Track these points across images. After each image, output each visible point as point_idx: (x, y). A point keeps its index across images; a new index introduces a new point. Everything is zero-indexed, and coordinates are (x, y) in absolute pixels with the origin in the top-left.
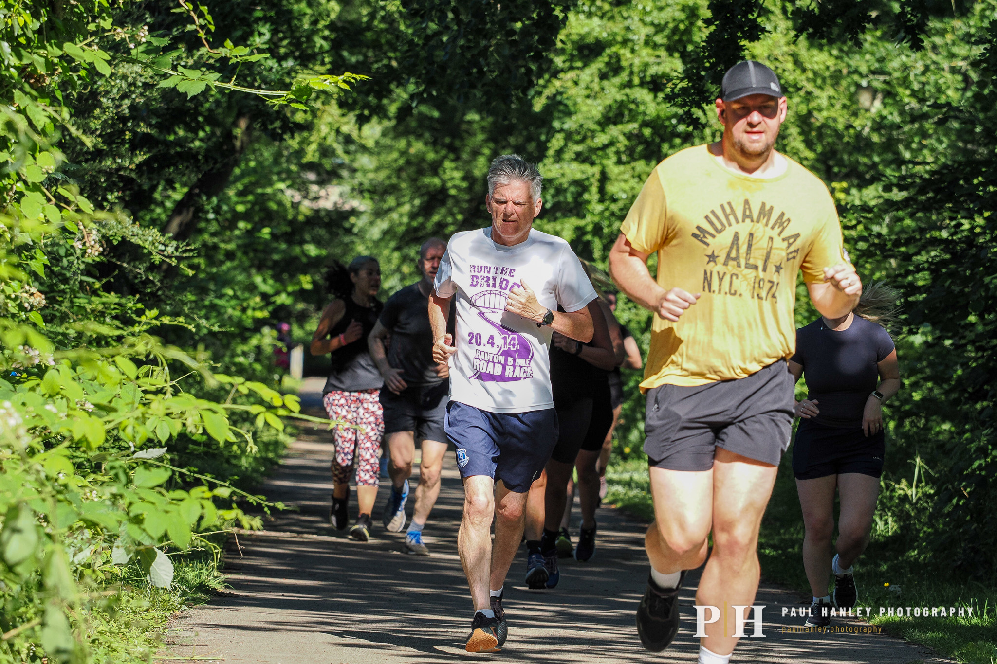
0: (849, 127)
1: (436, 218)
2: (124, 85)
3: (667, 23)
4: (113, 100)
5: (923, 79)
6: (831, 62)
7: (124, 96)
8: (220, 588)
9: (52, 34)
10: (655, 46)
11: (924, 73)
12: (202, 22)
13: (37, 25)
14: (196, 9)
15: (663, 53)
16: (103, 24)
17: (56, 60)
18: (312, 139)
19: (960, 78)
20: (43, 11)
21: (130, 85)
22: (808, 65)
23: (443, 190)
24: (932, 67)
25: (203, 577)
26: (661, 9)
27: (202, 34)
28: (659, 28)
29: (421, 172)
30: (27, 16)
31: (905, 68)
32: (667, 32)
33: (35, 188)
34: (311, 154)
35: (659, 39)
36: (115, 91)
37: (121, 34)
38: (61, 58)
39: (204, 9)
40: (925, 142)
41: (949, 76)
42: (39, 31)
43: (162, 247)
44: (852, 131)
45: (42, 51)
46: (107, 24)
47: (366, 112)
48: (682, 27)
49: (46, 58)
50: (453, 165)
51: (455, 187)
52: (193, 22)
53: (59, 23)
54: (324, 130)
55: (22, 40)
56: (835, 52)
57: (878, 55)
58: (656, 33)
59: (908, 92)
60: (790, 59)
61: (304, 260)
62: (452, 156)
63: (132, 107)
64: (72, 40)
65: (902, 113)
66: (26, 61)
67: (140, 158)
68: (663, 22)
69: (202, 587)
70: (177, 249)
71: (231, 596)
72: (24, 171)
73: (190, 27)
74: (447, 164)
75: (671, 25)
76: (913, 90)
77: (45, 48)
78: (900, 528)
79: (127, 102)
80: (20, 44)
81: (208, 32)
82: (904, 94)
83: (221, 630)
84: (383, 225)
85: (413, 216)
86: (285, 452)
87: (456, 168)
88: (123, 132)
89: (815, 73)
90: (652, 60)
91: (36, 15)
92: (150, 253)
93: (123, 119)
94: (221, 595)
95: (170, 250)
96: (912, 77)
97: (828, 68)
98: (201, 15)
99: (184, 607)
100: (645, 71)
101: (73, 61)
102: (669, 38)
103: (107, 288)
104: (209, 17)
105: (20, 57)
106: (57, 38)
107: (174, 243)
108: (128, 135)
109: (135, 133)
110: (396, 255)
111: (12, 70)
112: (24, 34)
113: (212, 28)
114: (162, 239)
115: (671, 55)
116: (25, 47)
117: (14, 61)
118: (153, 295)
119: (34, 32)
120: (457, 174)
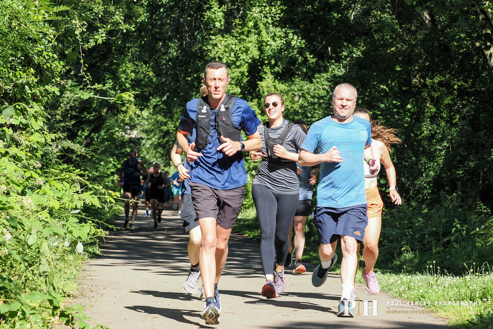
0: (292, 107)
1: (166, 139)
2: (68, 100)
3: (235, 77)
4: (64, 104)
5: (314, 92)
6: (286, 88)
7: (68, 103)
8: (100, 254)
9: (41, 83)
10: (232, 84)
11: (314, 90)
12: (88, 78)
13: (36, 80)
14: (86, 74)
15: (234, 86)
16: (57, 79)
17: (43, 91)
18: (127, 116)
19: (325, 91)
20: (38, 76)
21: (70, 100)
22: (279, 89)
23: (168, 131)
24: (317, 88)
25: (95, 250)
26: (233, 73)
27: (88, 82)
28: (233, 79)
29: (161, 125)
30: (33, 77)
31: (309, 89)
32: (235, 80)
33: (37, 131)
34: (127, 120)
35: (233, 82)
36: (65, 102)
37: (63, 82)
38: (44, 90)
39: (89, 74)
40: (315, 111)
41: (322, 91)
42: (37, 82)
43: (80, 150)
44: (293, 109)
45: (38, 88)
46: (58, 79)
47: (143, 107)
48: (240, 78)
49: (40, 90)
50: (171, 123)
51: (172, 129)
52: (85, 78)
53: (43, 79)
54: (131, 113)
55: (32, 85)
56: (287, 85)
57: (300, 85)
58: (232, 80)
59: (310, 96)
60: (273, 87)
61: (126, 153)
62: (170, 120)
63: (71, 107)
64: (47, 85)
65: (308, 103)
66: (33, 91)
67: (73, 122)
68: (234, 77)
69: (94, 253)
70: (85, 150)
71: (103, 256)
72: (33, 126)
73: (84, 80)
74: (169, 122)
75: (236, 78)
76: (311, 96)
77: (39, 87)
78: (310, 230)
79: (69, 105)
80: (32, 86)
81: (90, 81)
82: (308, 97)
83: (100, 266)
84: (150, 142)
85: (159, 139)
86: (121, 213)
87: (172, 124)
88: (68, 114)
89: (281, 91)
90: (231, 88)
91: (36, 77)
92: (77, 152)
93: (68, 111)
94: (100, 256)
95: (83, 150)
96: (311, 92)
97: (285, 89)
98: (88, 76)
99: (88, 260)
100: (229, 92)
101: (48, 91)
102: (236, 81)
103: (64, 162)
104: (90, 76)
105: (31, 90)
106: (43, 84)
107: (84, 148)
108: (69, 115)
109: (71, 115)
110: (154, 151)
111: (29, 94)
112: (33, 83)
113: (91, 80)
114: (80, 147)
115: (237, 87)
116: (33, 87)
117: (30, 92)
118: (78, 164)
119: (36, 82)
120: (173, 126)
